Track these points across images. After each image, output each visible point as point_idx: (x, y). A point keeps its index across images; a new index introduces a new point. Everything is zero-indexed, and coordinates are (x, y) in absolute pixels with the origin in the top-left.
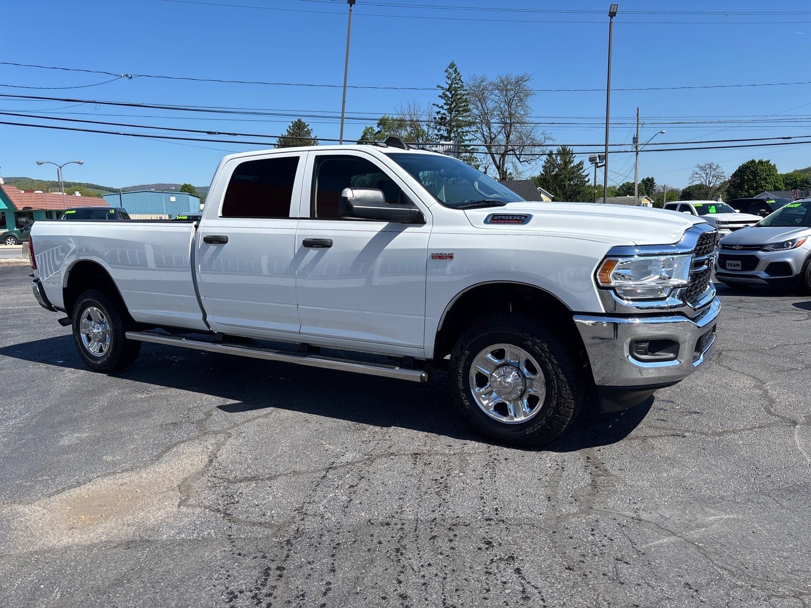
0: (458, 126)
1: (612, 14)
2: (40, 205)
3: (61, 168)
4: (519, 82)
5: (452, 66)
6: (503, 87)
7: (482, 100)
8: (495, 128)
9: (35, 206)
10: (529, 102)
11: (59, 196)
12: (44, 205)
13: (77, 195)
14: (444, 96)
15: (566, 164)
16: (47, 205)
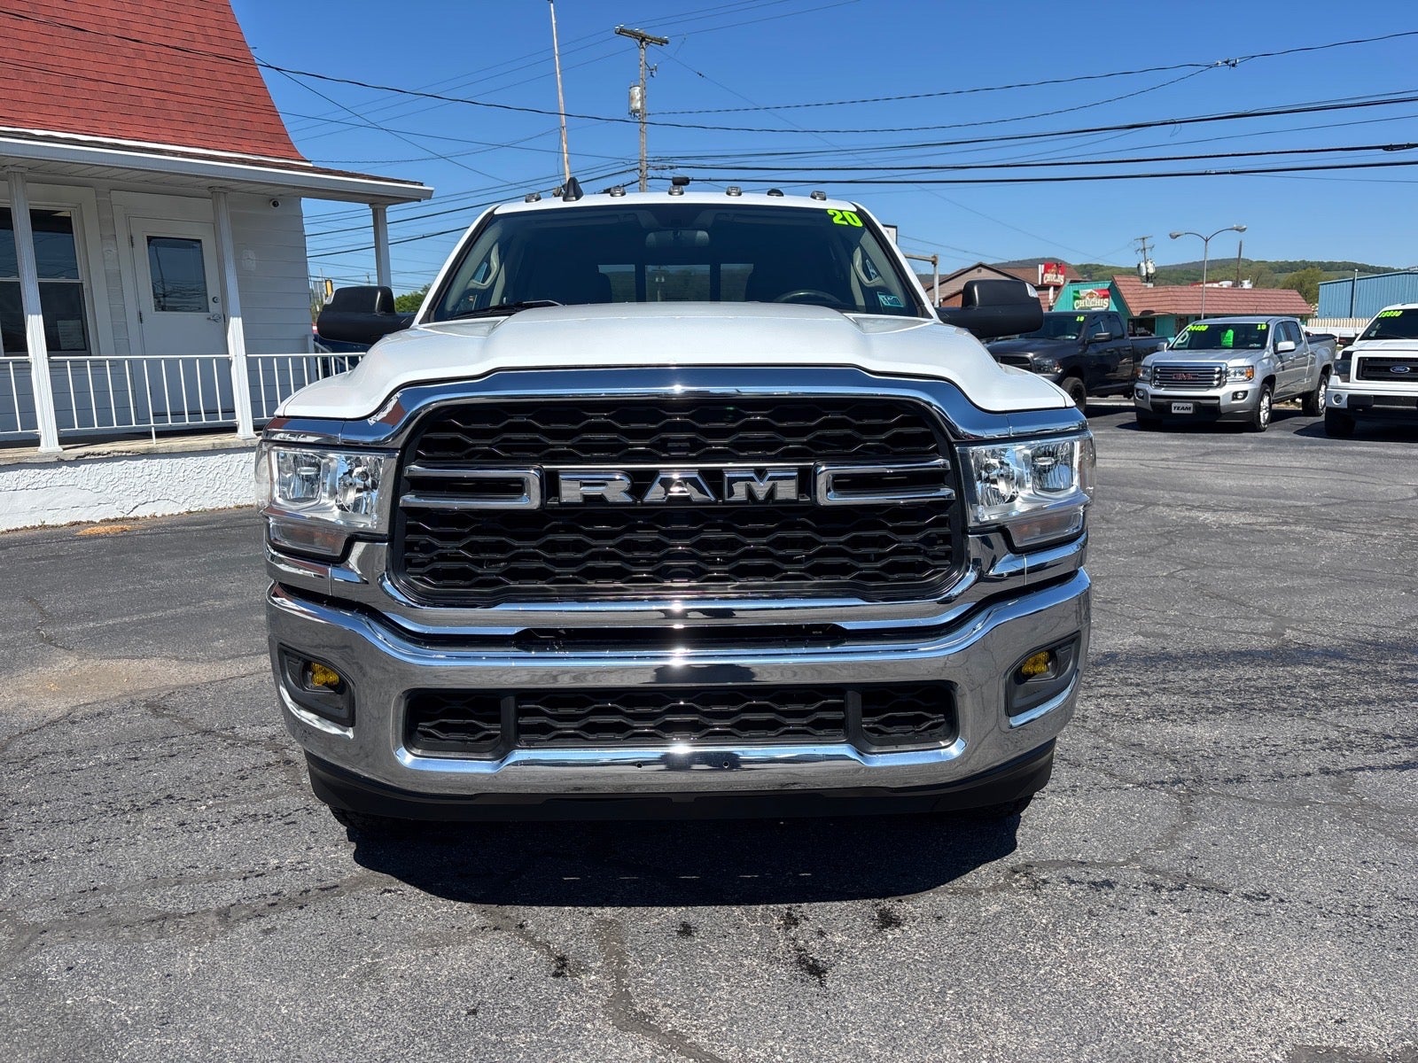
2: (1167, 308)
3: (1207, 241)
9: (1160, 308)
11: (1213, 290)
12: (1173, 307)
13: (1244, 287)
16: (1179, 307)
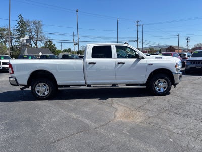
0: (24, 32)
1: (77, 12)
4: (39, 22)
5: (20, 15)
6: (35, 23)
7: (29, 26)
8: (33, 33)
10: (42, 27)
14: (18, 23)
15: (51, 44)
